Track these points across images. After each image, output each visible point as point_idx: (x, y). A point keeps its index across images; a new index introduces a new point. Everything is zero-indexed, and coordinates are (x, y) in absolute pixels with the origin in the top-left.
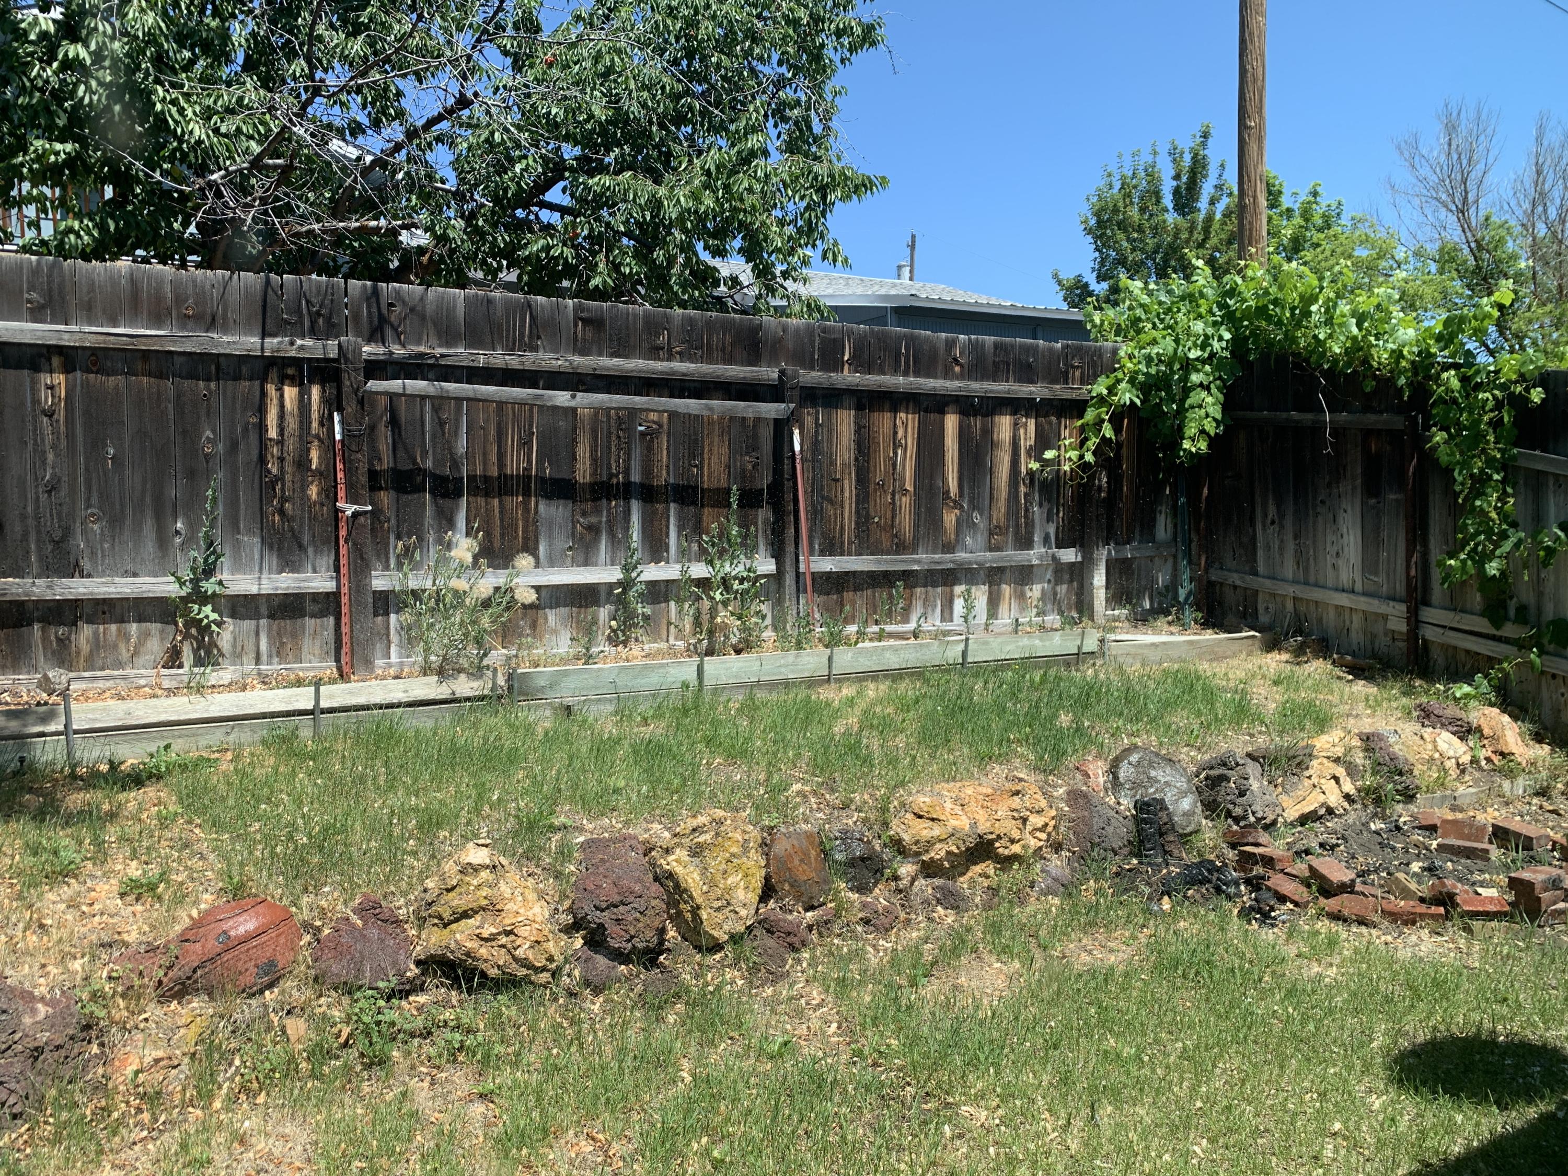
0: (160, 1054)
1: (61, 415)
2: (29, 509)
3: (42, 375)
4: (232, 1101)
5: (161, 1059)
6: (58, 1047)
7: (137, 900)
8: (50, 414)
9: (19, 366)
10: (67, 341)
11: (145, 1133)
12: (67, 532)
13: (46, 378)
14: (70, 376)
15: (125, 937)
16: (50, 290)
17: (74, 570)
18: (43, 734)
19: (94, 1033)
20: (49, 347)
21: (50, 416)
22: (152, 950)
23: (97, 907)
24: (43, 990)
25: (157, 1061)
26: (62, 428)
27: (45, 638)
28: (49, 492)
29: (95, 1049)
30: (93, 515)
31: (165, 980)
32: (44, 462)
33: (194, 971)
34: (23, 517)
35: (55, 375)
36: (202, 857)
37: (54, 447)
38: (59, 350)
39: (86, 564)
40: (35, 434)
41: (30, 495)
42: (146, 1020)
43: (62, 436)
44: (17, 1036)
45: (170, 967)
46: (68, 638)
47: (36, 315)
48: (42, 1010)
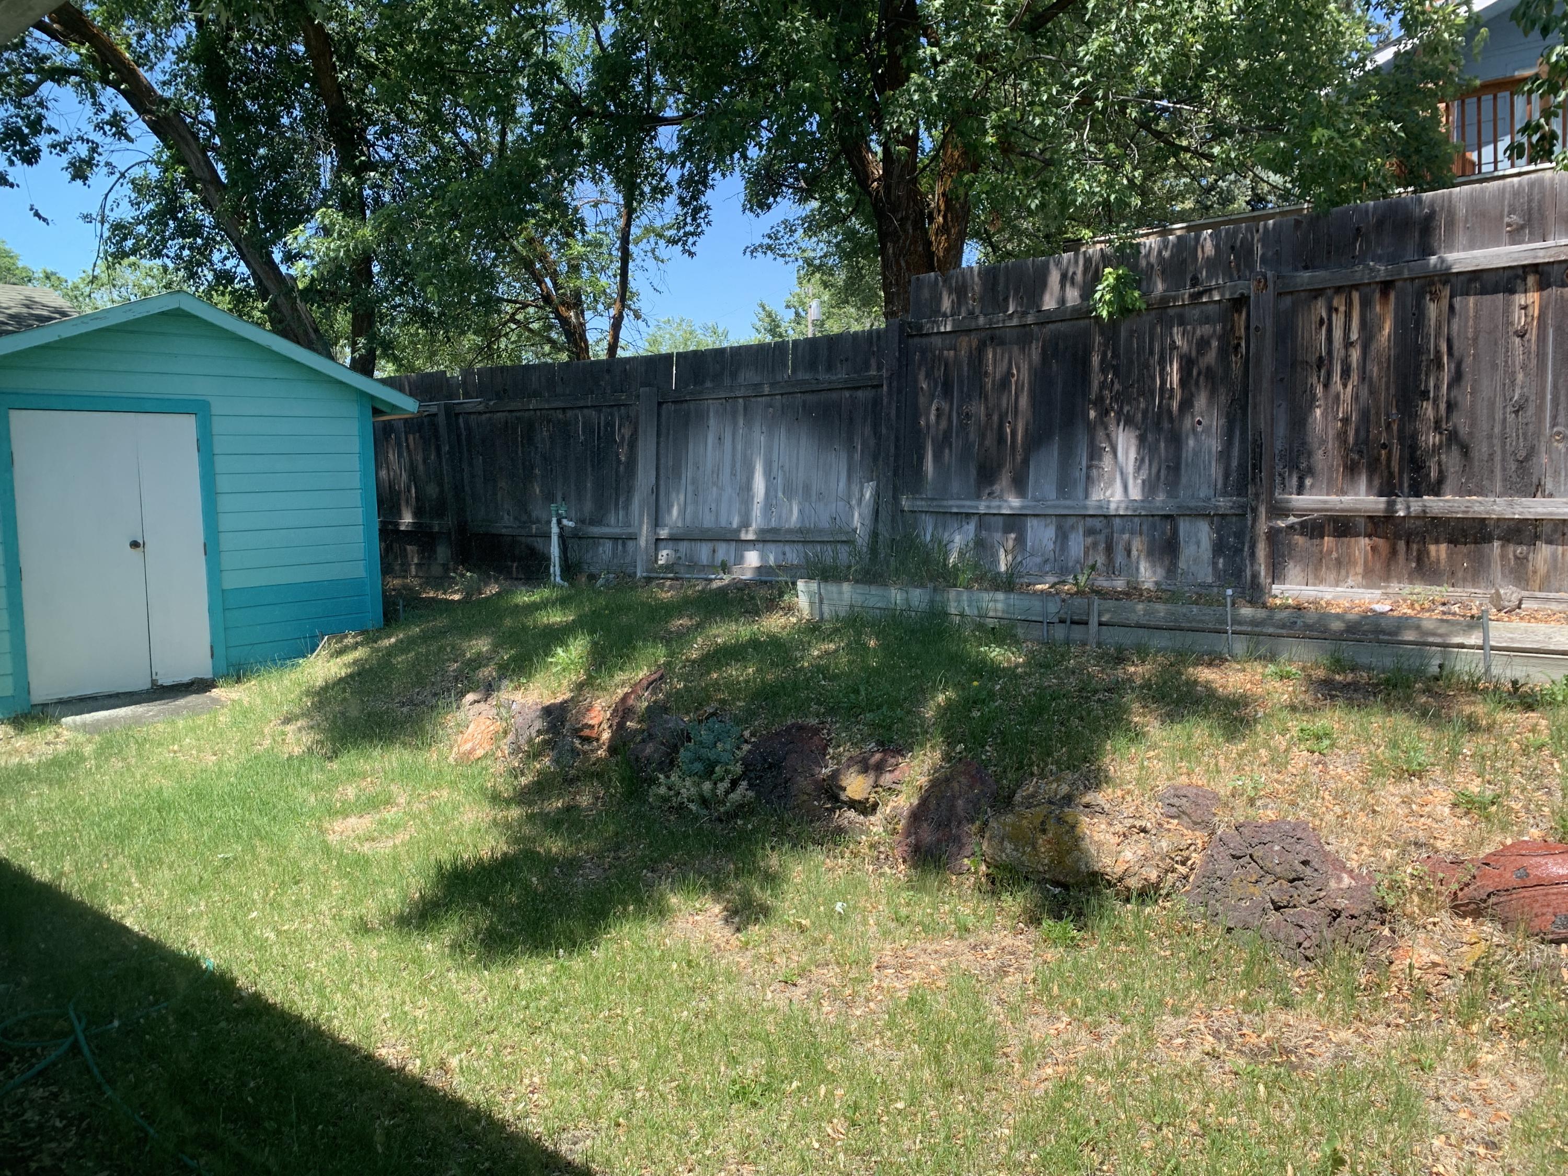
0: (1436, 959)
1: (1533, 335)
2: (1497, 430)
3: (1517, 296)
4: (1493, 1031)
5: (1438, 965)
6: (1353, 917)
7: (1466, 814)
8: (1522, 335)
9: (1495, 291)
10: (1542, 258)
11: (1402, 1021)
12: (1532, 452)
13: (1520, 299)
14: (1545, 293)
15: (1439, 844)
16: (1530, 209)
17: (1536, 490)
18: (1462, 646)
19: (1388, 917)
20: (1524, 267)
21: (1522, 337)
22: (1457, 863)
23: (1427, 809)
24: (1355, 865)
25: (1435, 965)
26: (1534, 347)
27: (1503, 557)
28: (1516, 412)
29: (1386, 932)
30: (1559, 433)
31: (1460, 894)
32: (1513, 382)
33: (1489, 896)
34: (1490, 437)
35: (1530, 295)
36: (1549, 793)
37: (1524, 367)
38: (1535, 268)
39: (1549, 486)
40: (1507, 356)
41: (1499, 416)
42: (1435, 924)
43: (1533, 355)
44: (1322, 894)
45: (1467, 885)
46: (1526, 558)
47: (1516, 235)
48: (1346, 880)
